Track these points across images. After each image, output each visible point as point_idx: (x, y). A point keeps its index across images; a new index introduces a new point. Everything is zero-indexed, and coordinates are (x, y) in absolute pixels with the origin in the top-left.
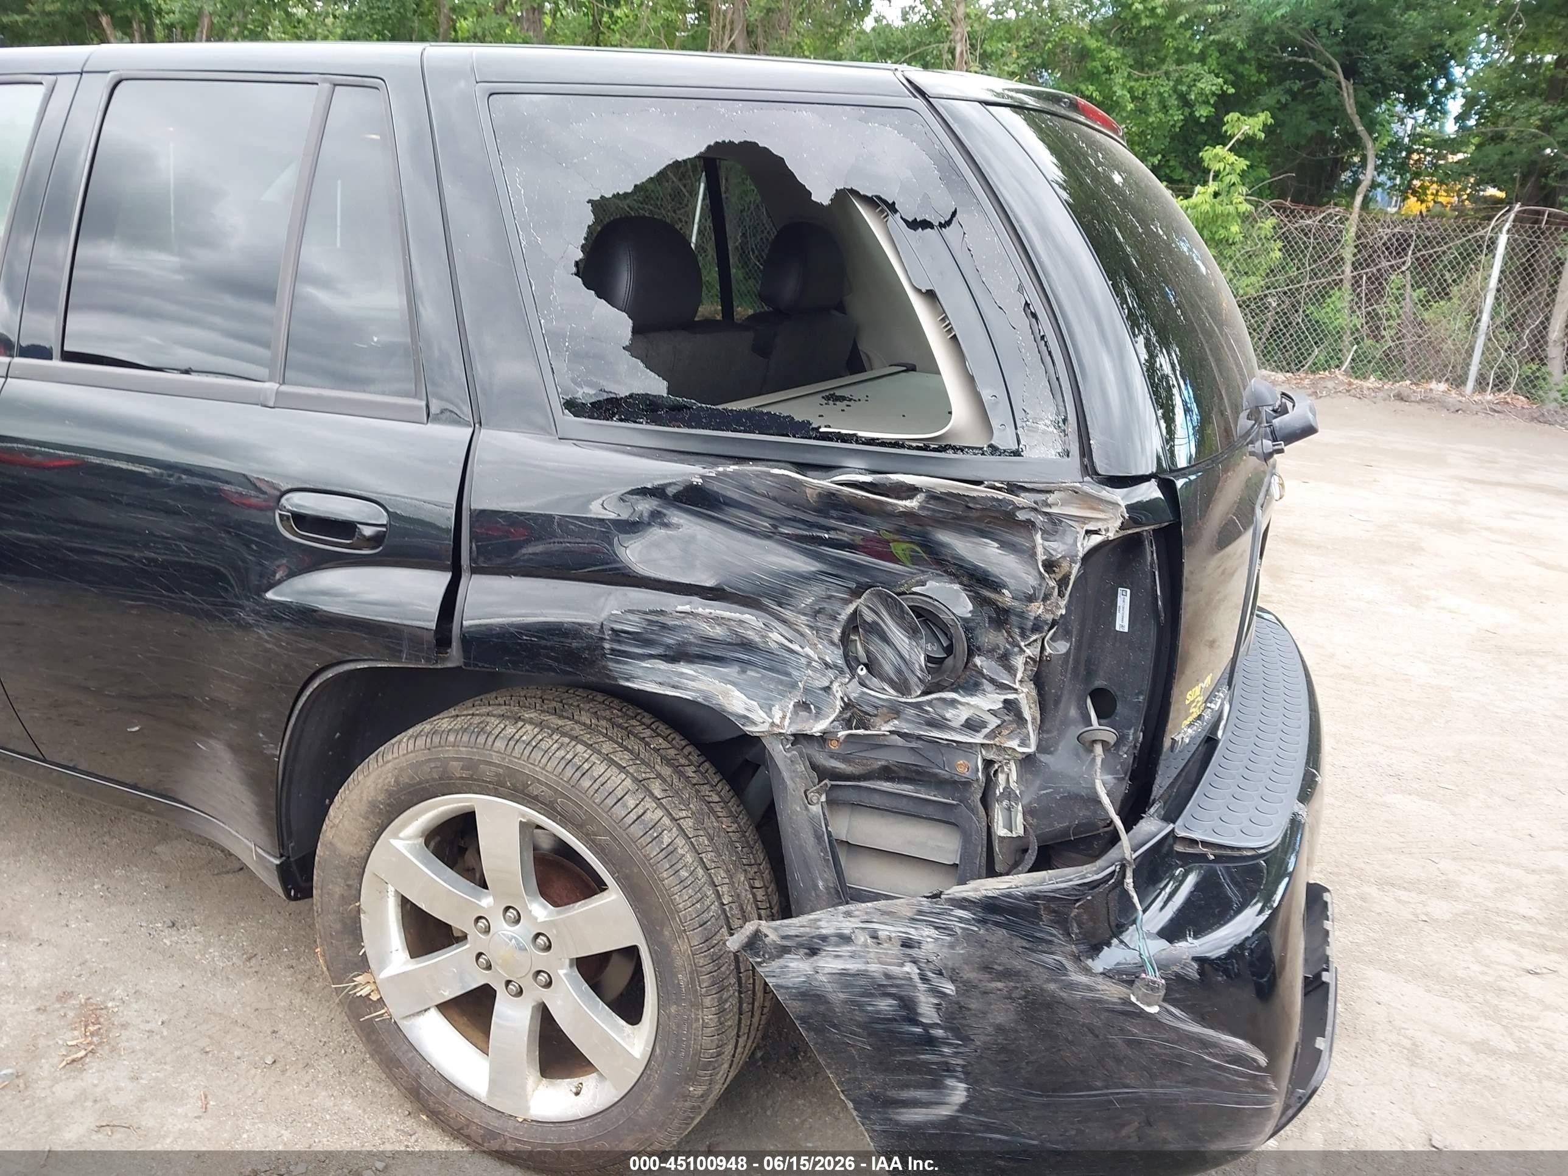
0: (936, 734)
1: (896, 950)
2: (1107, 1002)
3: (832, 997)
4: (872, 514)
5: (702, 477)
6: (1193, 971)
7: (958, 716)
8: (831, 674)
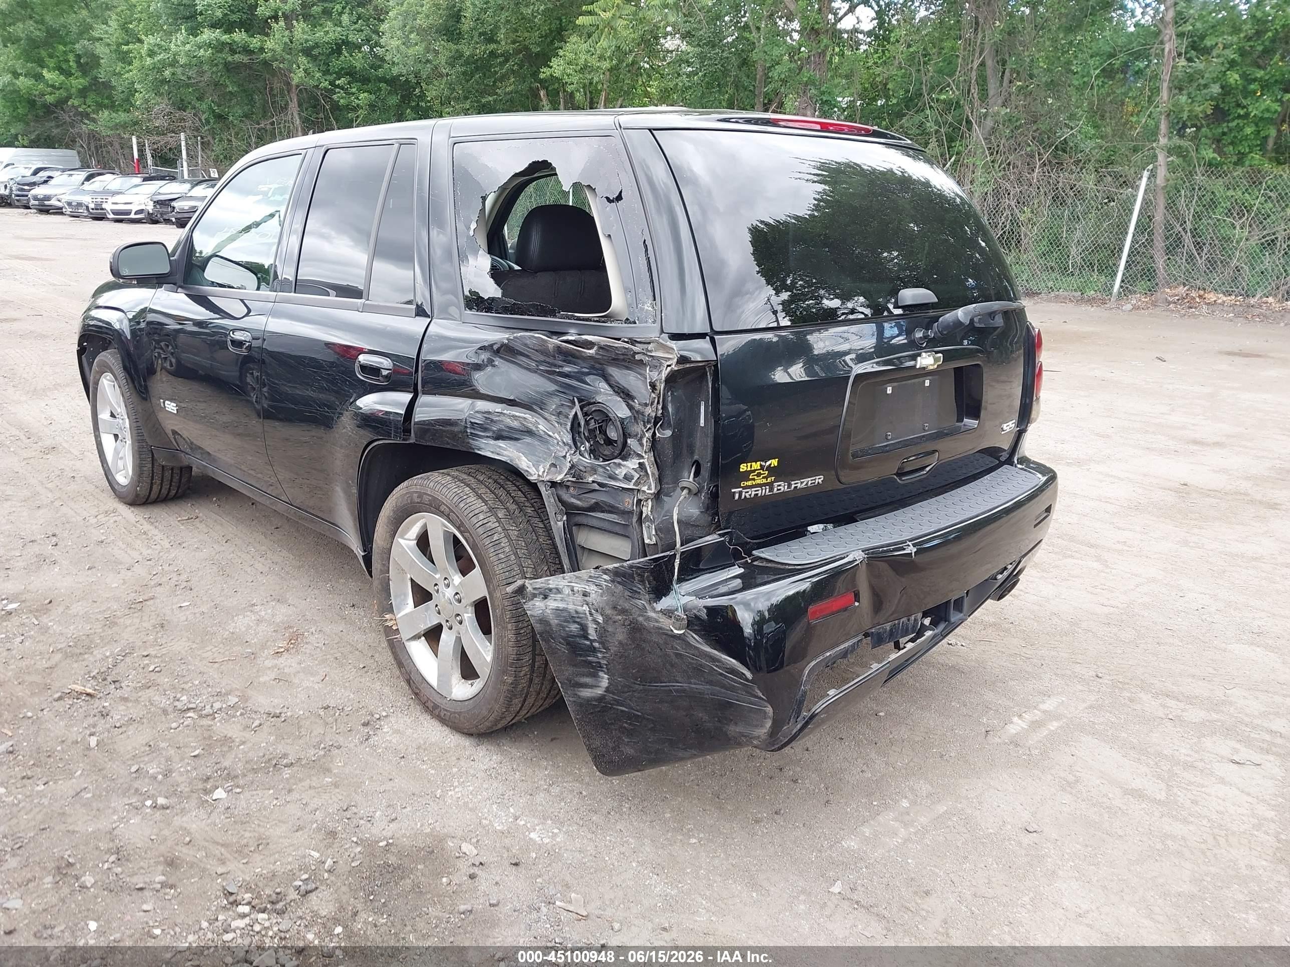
0: (613, 483)
1: (580, 598)
2: (664, 629)
3: (552, 622)
4: (578, 358)
5: (508, 339)
6: (703, 614)
7: (621, 472)
8: (566, 448)
